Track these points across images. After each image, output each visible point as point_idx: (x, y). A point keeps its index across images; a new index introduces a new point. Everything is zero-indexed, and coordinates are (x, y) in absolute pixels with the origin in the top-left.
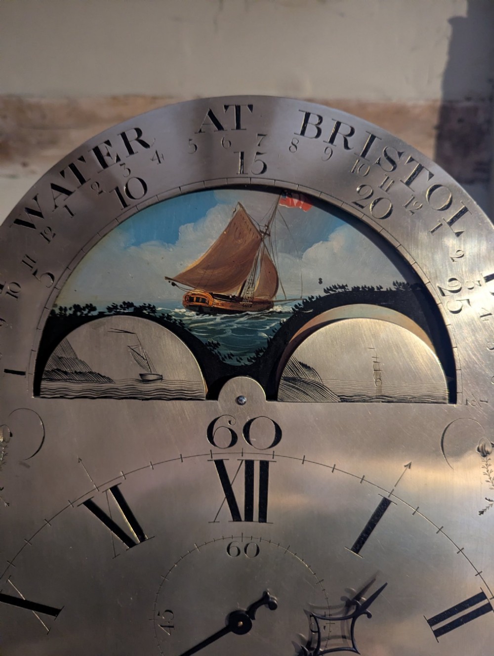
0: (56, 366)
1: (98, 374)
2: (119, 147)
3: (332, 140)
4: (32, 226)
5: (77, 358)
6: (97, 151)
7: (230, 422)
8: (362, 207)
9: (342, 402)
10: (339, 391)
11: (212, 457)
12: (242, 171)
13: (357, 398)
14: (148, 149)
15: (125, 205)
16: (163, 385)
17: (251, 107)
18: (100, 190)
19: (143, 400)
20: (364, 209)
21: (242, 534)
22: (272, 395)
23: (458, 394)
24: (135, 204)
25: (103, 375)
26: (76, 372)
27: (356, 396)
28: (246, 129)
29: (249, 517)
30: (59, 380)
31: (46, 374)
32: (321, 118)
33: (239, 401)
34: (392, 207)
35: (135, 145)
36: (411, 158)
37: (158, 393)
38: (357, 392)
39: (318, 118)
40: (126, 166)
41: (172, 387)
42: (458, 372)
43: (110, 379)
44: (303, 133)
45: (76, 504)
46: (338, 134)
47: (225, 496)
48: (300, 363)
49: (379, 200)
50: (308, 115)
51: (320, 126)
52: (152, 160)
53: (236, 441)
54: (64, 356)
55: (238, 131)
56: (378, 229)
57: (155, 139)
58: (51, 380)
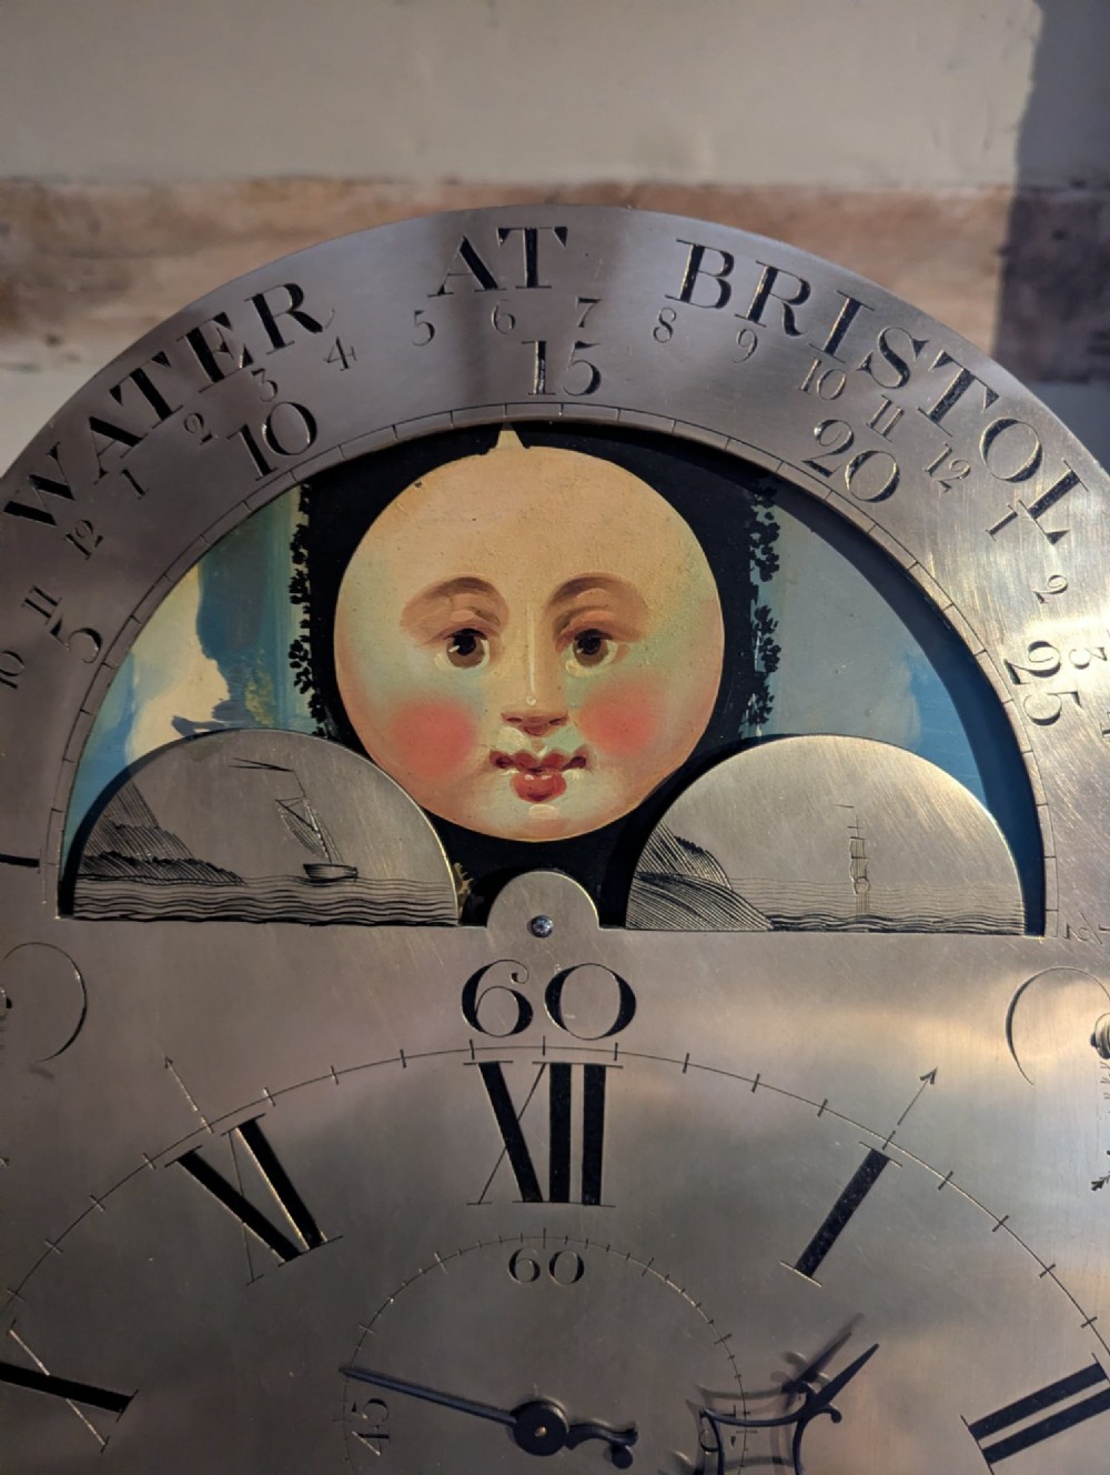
0: (109, 844)
1: (208, 864)
2: (248, 330)
3: (755, 314)
4: (47, 518)
5: (157, 828)
6: (196, 338)
7: (514, 976)
8: (827, 473)
9: (776, 929)
10: (769, 906)
11: (473, 1057)
12: (541, 388)
13: (814, 921)
14: (319, 334)
15: (266, 470)
16: (360, 890)
17: (562, 232)
18: (206, 433)
19: (312, 924)
20: (832, 477)
21: (545, 1231)
22: (613, 915)
23: (1048, 913)
24: (288, 467)
25: (219, 867)
26: (155, 860)
27: (809, 916)
28: (549, 287)
29: (560, 1193)
30: (117, 879)
31: (87, 865)
32: (729, 259)
33: (535, 927)
34: (898, 473)
35: (288, 326)
36: (944, 355)
37: (347, 910)
38: (815, 907)
39: (722, 260)
40: (268, 376)
41: (378, 895)
42: (1049, 863)
43: (234, 876)
44: (686, 296)
45: (160, 1163)
46: (770, 296)
47: (504, 1145)
48: (678, 839)
49: (867, 455)
50: (698, 252)
51: (727, 279)
52: (329, 362)
53: (530, 1020)
54: (128, 822)
55: (532, 290)
56: (864, 524)
57: (333, 311)
58: (100, 878)
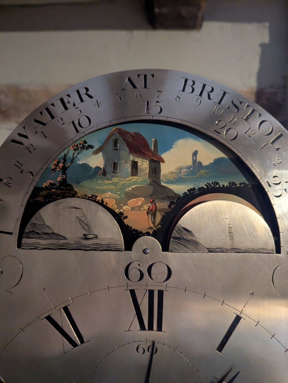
0: (32, 229)
1: (58, 234)
2: (75, 98)
3: (201, 95)
4: (21, 144)
5: (45, 224)
6: (62, 100)
7: (139, 265)
8: (219, 133)
9: (209, 252)
10: (207, 246)
11: (127, 288)
12: (147, 112)
13: (219, 250)
14: (92, 99)
15: (77, 131)
16: (98, 241)
17: (153, 76)
18: (63, 123)
19: (85, 250)
20: (221, 134)
21: (146, 339)
22: (165, 248)
23: (281, 248)
24: (83, 131)
25: (61, 235)
26: (44, 233)
27: (217, 249)
28: (150, 88)
29: (151, 328)
30: (33, 238)
31: (25, 234)
32: (194, 82)
33: (144, 252)
34: (237, 133)
35: (85, 97)
36: (248, 105)
37: (94, 246)
38: (220, 246)
39: (192, 82)
40: (79, 109)
41: (103, 242)
42: (281, 234)
43: (65, 237)
44: (183, 90)
45: (40, 318)
46: (204, 91)
47: (135, 313)
48: (183, 228)
49: (230, 129)
50: (186, 80)
51: (194, 87)
52: (95, 105)
53: (143, 277)
54: (37, 223)
55: (145, 89)
56: (229, 146)
57: (96, 93)
58: (29, 238)
